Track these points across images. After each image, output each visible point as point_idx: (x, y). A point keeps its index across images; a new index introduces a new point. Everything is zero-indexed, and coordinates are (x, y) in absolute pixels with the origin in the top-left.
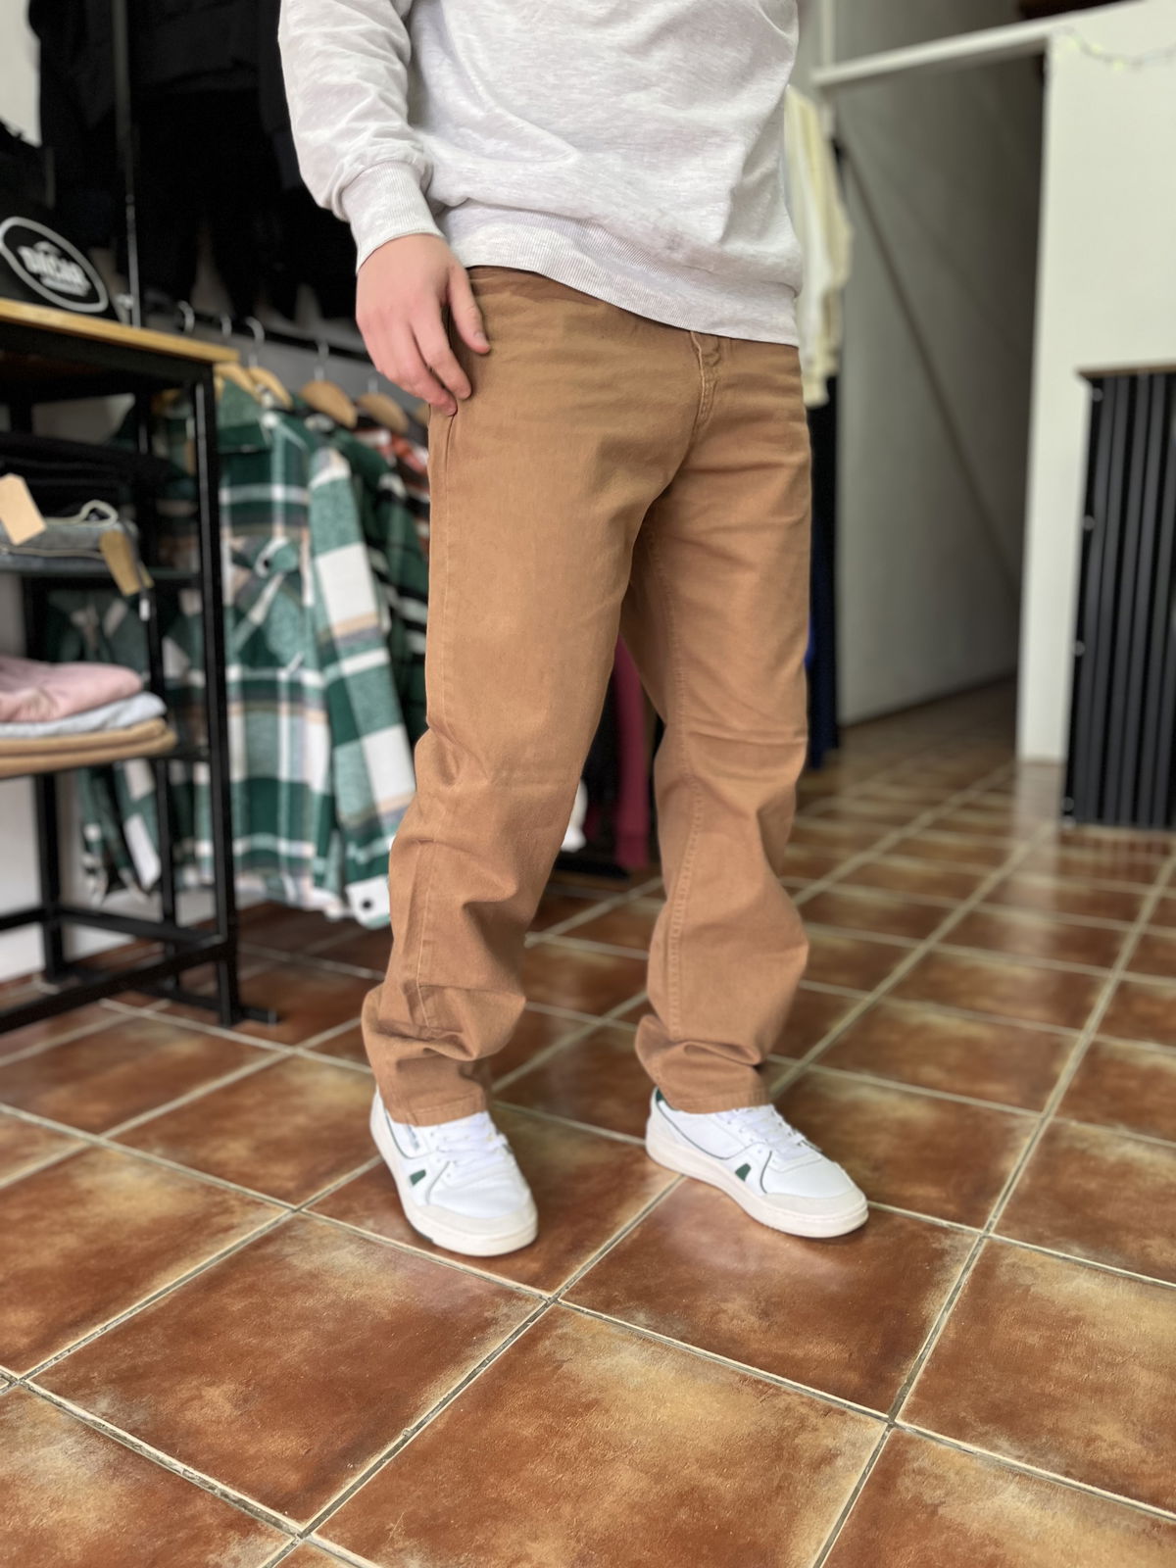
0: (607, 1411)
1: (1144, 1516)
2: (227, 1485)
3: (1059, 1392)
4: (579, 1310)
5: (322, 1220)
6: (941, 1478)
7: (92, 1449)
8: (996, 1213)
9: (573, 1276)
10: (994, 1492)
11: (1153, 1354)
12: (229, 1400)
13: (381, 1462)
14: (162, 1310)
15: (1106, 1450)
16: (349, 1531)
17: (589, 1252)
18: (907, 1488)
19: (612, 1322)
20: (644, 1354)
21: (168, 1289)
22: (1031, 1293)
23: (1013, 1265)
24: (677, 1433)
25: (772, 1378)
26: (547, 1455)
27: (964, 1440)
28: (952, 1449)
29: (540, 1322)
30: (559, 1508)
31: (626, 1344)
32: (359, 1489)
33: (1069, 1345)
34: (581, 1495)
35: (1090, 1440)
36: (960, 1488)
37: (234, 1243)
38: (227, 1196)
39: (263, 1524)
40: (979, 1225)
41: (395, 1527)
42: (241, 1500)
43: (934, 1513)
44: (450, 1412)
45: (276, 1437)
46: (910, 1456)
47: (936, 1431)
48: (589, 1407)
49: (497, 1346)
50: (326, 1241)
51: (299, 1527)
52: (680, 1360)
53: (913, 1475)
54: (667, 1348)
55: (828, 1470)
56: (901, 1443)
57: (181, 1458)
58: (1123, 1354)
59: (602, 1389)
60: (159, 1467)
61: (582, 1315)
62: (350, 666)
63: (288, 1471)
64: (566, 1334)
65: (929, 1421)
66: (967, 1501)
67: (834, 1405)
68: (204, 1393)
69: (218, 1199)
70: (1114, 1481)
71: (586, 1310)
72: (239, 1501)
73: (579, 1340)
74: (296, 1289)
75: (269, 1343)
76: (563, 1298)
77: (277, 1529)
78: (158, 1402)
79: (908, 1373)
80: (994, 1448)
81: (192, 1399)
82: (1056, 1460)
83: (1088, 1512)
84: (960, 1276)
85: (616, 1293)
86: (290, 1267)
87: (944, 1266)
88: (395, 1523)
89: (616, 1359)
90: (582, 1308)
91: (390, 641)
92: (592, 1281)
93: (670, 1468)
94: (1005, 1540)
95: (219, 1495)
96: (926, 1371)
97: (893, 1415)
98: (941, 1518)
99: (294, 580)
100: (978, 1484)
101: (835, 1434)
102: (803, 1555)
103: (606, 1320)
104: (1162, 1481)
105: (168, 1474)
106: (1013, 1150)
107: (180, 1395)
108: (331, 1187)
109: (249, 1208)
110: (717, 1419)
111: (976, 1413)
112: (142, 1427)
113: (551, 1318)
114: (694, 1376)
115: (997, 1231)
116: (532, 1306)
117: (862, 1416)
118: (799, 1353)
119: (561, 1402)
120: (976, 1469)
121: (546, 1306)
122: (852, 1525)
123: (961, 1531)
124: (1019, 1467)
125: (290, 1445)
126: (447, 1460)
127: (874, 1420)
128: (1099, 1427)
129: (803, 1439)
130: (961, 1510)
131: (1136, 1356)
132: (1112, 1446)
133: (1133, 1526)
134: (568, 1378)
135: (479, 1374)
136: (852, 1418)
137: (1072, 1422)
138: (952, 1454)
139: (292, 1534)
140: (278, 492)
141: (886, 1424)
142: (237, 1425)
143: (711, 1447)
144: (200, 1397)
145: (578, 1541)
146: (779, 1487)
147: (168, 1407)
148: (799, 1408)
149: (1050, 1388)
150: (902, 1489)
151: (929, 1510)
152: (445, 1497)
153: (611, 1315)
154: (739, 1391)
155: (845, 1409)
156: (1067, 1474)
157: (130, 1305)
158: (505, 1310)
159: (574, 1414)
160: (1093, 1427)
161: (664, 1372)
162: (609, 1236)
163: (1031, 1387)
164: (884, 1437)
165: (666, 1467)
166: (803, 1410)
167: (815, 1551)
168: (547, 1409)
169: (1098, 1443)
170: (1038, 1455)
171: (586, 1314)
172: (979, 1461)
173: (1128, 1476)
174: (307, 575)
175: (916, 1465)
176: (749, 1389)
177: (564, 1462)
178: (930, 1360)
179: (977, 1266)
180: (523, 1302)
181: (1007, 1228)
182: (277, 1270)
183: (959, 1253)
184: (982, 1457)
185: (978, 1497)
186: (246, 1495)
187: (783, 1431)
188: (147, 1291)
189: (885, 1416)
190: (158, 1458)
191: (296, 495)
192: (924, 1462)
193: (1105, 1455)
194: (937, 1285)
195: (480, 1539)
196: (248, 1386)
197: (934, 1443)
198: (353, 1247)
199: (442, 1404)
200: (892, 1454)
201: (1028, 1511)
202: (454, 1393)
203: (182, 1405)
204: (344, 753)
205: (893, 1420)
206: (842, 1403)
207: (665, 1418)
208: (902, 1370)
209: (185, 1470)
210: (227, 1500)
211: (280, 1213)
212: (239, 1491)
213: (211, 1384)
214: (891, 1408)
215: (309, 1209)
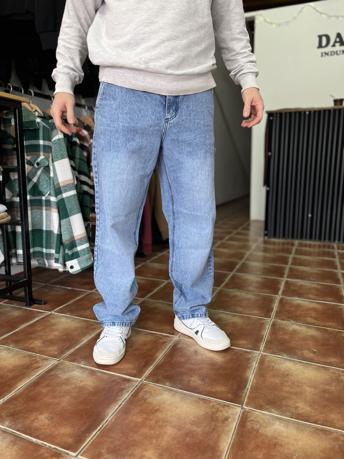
0: (162, 412)
1: (314, 427)
2: (50, 444)
3: (286, 395)
4: (149, 383)
5: (67, 363)
6: (258, 422)
7: (6, 437)
8: (262, 346)
9: (146, 373)
10: (273, 424)
11: (309, 383)
12: (47, 419)
13: (96, 433)
14: (21, 393)
15: (301, 410)
16: (90, 454)
17: (150, 366)
18: (249, 425)
19: (160, 386)
20: (170, 394)
21: (22, 387)
22: (274, 368)
23: (269, 361)
24: (183, 416)
25: (207, 398)
26: (146, 426)
27: (263, 411)
28: (260, 413)
29: (138, 387)
30: (152, 441)
31: (164, 392)
32: (91, 441)
33: (287, 382)
34: (158, 436)
35: (296, 408)
36: (264, 424)
37: (41, 372)
38: (36, 358)
39: (63, 454)
40: (258, 351)
41: (104, 451)
42: (56, 448)
43: (258, 432)
44: (115, 416)
45: (63, 428)
46: (249, 416)
47: (255, 409)
48: (156, 411)
49: (126, 396)
50: (70, 369)
51: (75, 454)
52: (181, 395)
53: (250, 422)
54: (176, 392)
55: (227, 422)
56: (246, 413)
57: (34, 437)
58: (301, 383)
59: (159, 406)
60: (28, 440)
61: (151, 385)
62: (65, 195)
63: (69, 438)
64: (147, 390)
65: (253, 406)
66: (266, 428)
67: (226, 404)
68: (38, 417)
69: (34, 359)
70: (305, 419)
71: (151, 383)
72: (55, 448)
73: (151, 392)
74: (62, 384)
75: (56, 401)
76: (144, 380)
77: (68, 456)
78: (25, 421)
79: (245, 393)
80: (271, 412)
81: (35, 419)
82: (288, 414)
83: (299, 428)
84: (255, 365)
85: (160, 378)
86: (59, 378)
87: (250, 362)
88: (104, 450)
89: (162, 396)
90: (150, 383)
91: (77, 187)
92: (152, 375)
93: (182, 426)
94: (278, 437)
95: (48, 447)
96: (249, 392)
97: (242, 405)
98: (260, 433)
99: (47, 169)
100: (268, 423)
101: (227, 412)
102: (223, 447)
103: (158, 385)
104: (317, 417)
105: (31, 443)
106: (265, 329)
107: (31, 418)
108: (69, 353)
109: (44, 361)
110: (194, 411)
111: (265, 403)
112: (21, 429)
113: (141, 386)
114: (185, 399)
115: (263, 352)
116: (135, 384)
117: (234, 406)
118: (214, 390)
119: (148, 410)
120: (267, 419)
121: (139, 383)
122: (236, 437)
123: (266, 436)
124: (279, 417)
125: (68, 431)
126: (117, 430)
127: (238, 407)
128: (298, 404)
129: (219, 414)
130: (265, 430)
131: (305, 383)
132: (303, 409)
133: (311, 430)
134: (149, 403)
135: (122, 405)
136: (231, 407)
137: (291, 403)
138: (260, 415)
139: (73, 457)
140: (41, 142)
141: (241, 408)
142: (51, 426)
143: (193, 419)
144: (38, 419)
145: (159, 450)
146: (214, 429)
147: (28, 422)
148: (216, 406)
149: (284, 394)
150: (248, 426)
151: (256, 431)
152: (118, 441)
153: (159, 384)
154: (199, 402)
155: (229, 405)
156: (292, 418)
157: (10, 393)
158: (127, 385)
159: (152, 414)
160: (297, 404)
161: (177, 399)
162: (155, 361)
163: (278, 394)
164: (241, 412)
165: (181, 426)
166: (217, 406)
167: (227, 446)
168: (144, 413)
169: (299, 408)
170: (283, 413)
171: (152, 384)
172: (268, 416)
173: (307, 416)
174: (51, 168)
175: (251, 419)
176: (201, 402)
177: (151, 428)
178: (250, 389)
179: (259, 362)
180: (132, 382)
181: (265, 351)
182: (56, 379)
183: (254, 358)
184: (268, 415)
185: (269, 426)
186: (57, 446)
187: (213, 413)
188: (15, 388)
189: (240, 406)
190: (27, 438)
191: (47, 143)
192: (253, 418)
193: (301, 411)
194: (249, 368)
195: (130, 452)
196: (52, 414)
197: (255, 412)
198: (78, 370)
199: (113, 414)
200: (244, 416)
201: (283, 429)
202: (116, 411)
203: (32, 421)
204: (63, 222)
205: (242, 407)
206: (228, 403)
207: (179, 412)
208: (243, 392)
209: (36, 441)
210: (51, 448)
211: (54, 362)
212: (54, 445)
213: (40, 414)
214: (241, 403)
215: (62, 360)
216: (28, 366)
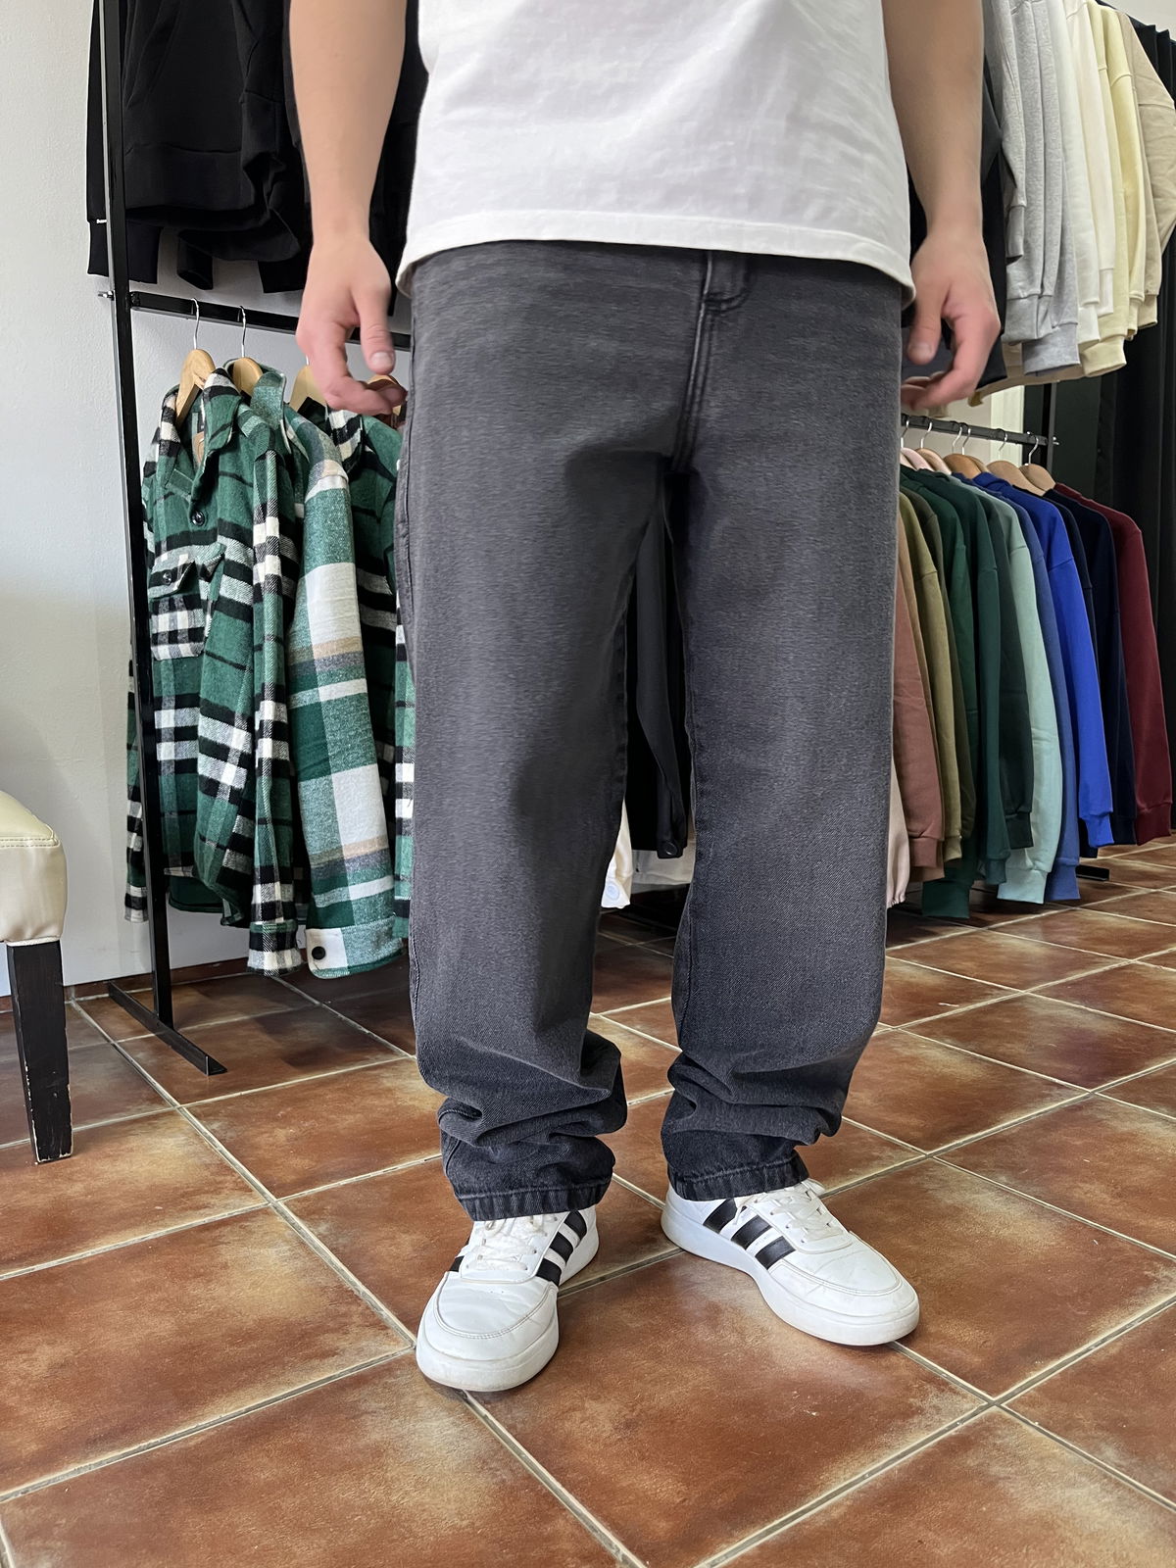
21: (210, 1424)
37: (319, 1377)
38: (354, 1308)
69: (343, 1308)
74: (346, 1467)
86: (358, 1430)
109: (369, 1331)
182: (343, 1431)
216: (304, 1335)
